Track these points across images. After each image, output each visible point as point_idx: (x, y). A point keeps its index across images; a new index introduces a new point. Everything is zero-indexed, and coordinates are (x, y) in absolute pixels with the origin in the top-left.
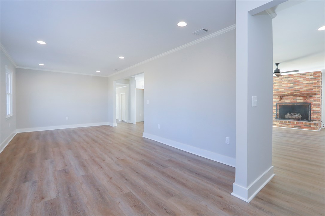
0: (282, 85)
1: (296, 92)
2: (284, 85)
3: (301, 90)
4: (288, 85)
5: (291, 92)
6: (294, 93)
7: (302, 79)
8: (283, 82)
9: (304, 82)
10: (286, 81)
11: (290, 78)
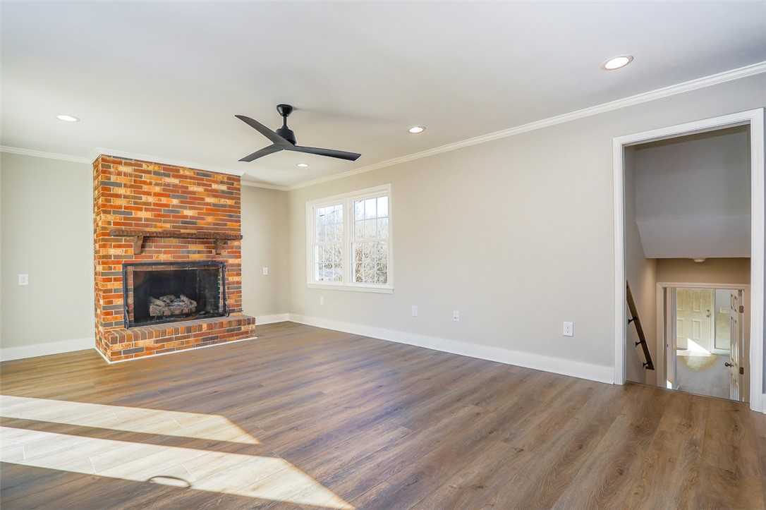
0: (144, 198)
1: (186, 228)
2: (151, 199)
3: (200, 223)
4: (164, 200)
5: (174, 227)
6: (182, 231)
7: (200, 189)
8: (145, 188)
9: (208, 200)
10: (157, 184)
11: (168, 176)
